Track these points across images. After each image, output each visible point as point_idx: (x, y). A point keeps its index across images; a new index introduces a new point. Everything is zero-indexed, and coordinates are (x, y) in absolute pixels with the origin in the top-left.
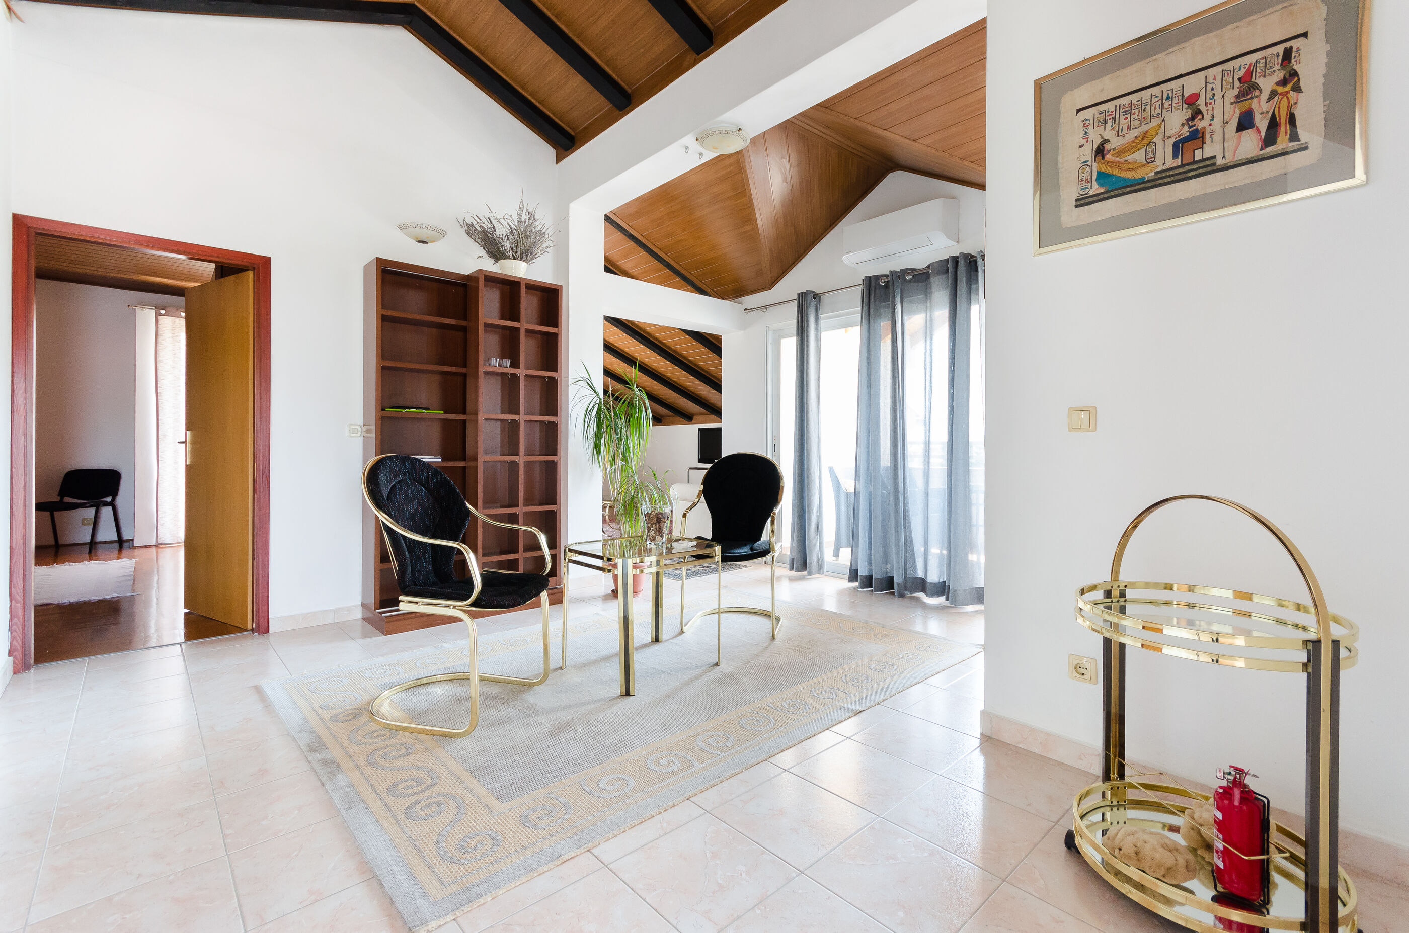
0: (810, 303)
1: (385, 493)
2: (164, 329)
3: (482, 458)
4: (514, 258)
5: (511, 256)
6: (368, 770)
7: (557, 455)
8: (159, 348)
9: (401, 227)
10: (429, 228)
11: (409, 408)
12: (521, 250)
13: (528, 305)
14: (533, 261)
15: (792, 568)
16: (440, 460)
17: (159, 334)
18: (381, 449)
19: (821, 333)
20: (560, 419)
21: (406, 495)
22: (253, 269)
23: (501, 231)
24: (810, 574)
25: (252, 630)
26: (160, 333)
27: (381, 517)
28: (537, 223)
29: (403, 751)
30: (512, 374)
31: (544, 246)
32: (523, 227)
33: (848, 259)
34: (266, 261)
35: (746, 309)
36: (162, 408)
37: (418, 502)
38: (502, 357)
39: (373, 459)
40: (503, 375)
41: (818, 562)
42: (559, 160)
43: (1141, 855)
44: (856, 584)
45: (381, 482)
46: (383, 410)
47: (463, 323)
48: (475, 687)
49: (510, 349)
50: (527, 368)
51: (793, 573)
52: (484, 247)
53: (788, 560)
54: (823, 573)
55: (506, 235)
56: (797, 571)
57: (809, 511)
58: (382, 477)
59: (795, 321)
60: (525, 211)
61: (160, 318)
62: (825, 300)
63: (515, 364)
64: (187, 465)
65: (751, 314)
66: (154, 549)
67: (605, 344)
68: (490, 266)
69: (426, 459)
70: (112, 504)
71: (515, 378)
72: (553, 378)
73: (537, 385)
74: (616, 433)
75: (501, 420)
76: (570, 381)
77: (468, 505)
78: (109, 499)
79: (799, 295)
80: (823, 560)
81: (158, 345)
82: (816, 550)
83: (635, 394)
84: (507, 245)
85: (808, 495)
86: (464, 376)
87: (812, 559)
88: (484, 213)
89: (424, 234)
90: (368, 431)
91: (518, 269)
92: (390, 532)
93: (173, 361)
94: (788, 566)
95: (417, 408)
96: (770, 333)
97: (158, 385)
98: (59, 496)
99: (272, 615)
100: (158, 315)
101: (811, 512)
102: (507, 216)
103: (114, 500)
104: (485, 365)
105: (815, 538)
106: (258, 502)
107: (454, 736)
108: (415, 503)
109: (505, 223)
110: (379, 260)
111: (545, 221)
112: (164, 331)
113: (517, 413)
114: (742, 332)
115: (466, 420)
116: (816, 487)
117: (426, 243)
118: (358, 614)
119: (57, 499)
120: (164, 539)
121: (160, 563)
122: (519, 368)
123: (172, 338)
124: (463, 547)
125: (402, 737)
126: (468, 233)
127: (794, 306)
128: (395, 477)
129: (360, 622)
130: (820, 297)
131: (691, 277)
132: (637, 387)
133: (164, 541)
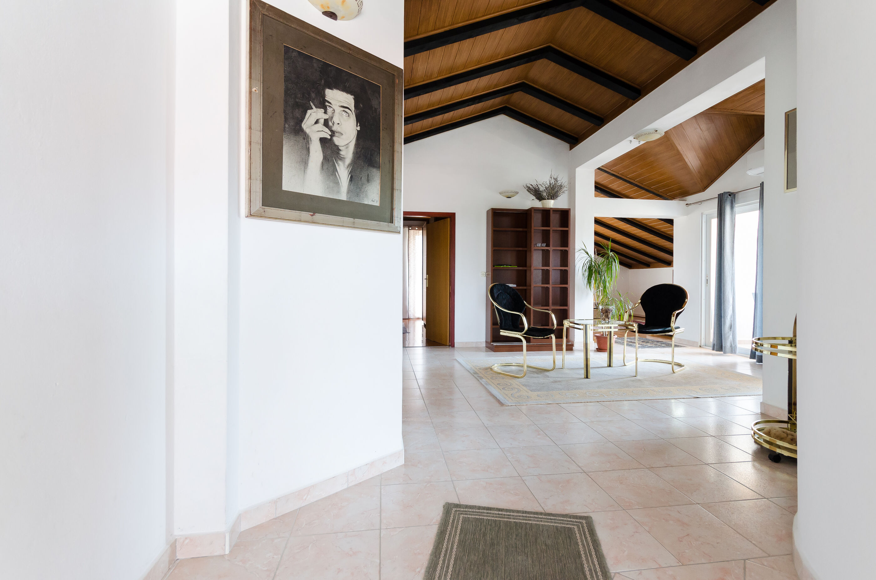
0: (726, 199)
1: (496, 296)
3: (533, 285)
4: (548, 199)
5: (547, 199)
6: (491, 380)
7: (568, 284)
9: (500, 193)
10: (512, 192)
11: (504, 265)
12: (551, 196)
13: (555, 219)
14: (557, 198)
15: (713, 349)
16: (516, 286)
18: (492, 282)
19: (735, 216)
20: (570, 268)
21: (503, 297)
22: (450, 218)
23: (541, 189)
24: (725, 353)
25: (449, 346)
27: (494, 304)
28: (559, 182)
29: (502, 378)
30: (547, 250)
31: (563, 190)
32: (552, 186)
33: (750, 173)
34: (454, 214)
35: (687, 204)
37: (507, 300)
38: (543, 242)
39: (491, 286)
40: (543, 250)
41: (731, 346)
42: (571, 149)
43: (771, 433)
44: (755, 360)
45: (494, 292)
46: (494, 266)
47: (525, 230)
48: (525, 368)
49: (546, 239)
50: (553, 246)
51: (714, 352)
52: (534, 195)
53: (711, 345)
54: (735, 353)
55: (544, 190)
56: (717, 351)
57: (724, 317)
58: (495, 291)
59: (717, 210)
60: (553, 178)
61: (410, 230)
62: (739, 196)
63: (548, 245)
64: (427, 287)
65: (690, 206)
66: (407, 320)
67: (595, 232)
68: (538, 204)
69: (511, 285)
71: (548, 251)
72: (566, 250)
73: (559, 254)
74: (599, 274)
75: (542, 270)
76: (576, 250)
77: (525, 302)
79: (719, 195)
80: (736, 346)
82: (730, 340)
83: (609, 255)
84: (545, 194)
85: (724, 308)
86: (526, 251)
87: (727, 344)
88: (534, 183)
89: (509, 195)
90: (488, 275)
91: (551, 204)
92: (497, 308)
94: (711, 348)
95: (506, 265)
96: (704, 217)
99: (455, 341)
100: (409, 229)
101: (726, 318)
102: (544, 183)
104: (535, 247)
105: (729, 332)
106: (451, 300)
107: (518, 378)
108: (506, 300)
109: (544, 186)
110: (492, 209)
111: (563, 179)
113: (549, 266)
114: (686, 217)
115: (526, 270)
116: (730, 304)
117: (511, 198)
118: (484, 345)
121: (409, 325)
122: (550, 247)
124: (521, 315)
125: (501, 375)
126: (528, 190)
127: (716, 202)
128: (499, 291)
129: (485, 348)
130: (735, 195)
131: (651, 190)
132: (611, 252)
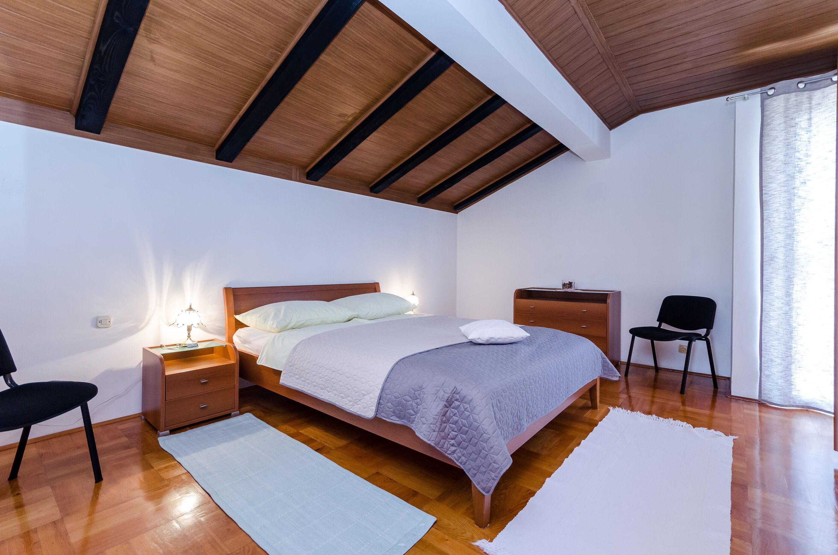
2: (773, 115)
8: (765, 142)
17: (765, 123)
26: (767, 121)
36: (770, 221)
70: (705, 338)
78: (702, 332)
81: (765, 138)
93: (786, 155)
97: (764, 192)
98: (658, 320)
103: (708, 334)
112: (773, 117)
119: (656, 324)
120: (770, 396)
123: (785, 122)
133: (769, 398)
